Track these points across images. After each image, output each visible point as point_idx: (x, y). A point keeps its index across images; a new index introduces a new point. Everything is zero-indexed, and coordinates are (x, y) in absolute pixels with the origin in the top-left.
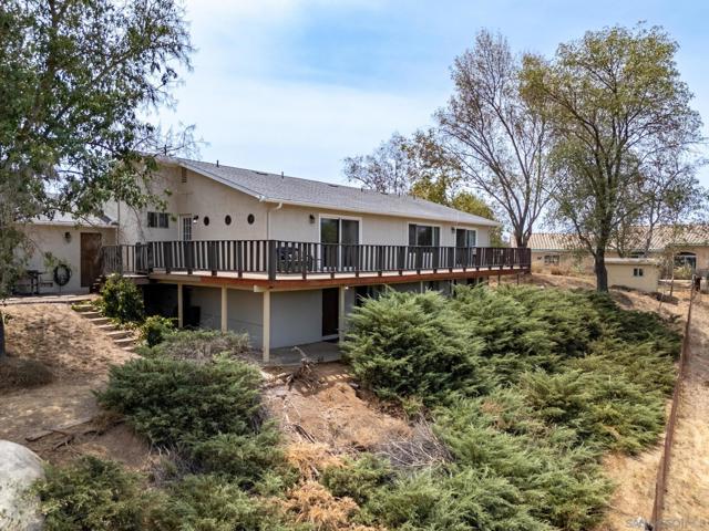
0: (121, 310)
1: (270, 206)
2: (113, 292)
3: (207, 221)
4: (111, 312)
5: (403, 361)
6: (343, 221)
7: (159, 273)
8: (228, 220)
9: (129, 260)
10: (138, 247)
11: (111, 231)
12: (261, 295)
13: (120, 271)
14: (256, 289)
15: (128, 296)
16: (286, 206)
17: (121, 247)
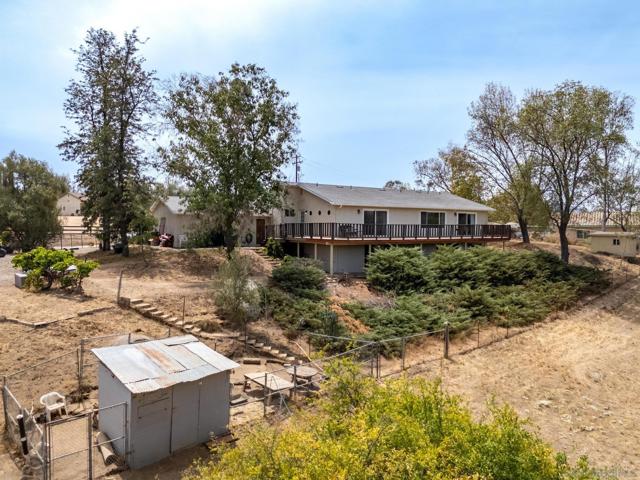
0: (274, 253)
1: (337, 207)
2: (271, 245)
3: (311, 213)
4: (270, 254)
5: (388, 275)
6: (378, 212)
7: (290, 237)
8: (320, 213)
9: (277, 230)
10: (281, 225)
11: (269, 218)
12: (329, 246)
13: (274, 237)
14: (327, 243)
15: (277, 247)
16: (344, 207)
17: (273, 226)
